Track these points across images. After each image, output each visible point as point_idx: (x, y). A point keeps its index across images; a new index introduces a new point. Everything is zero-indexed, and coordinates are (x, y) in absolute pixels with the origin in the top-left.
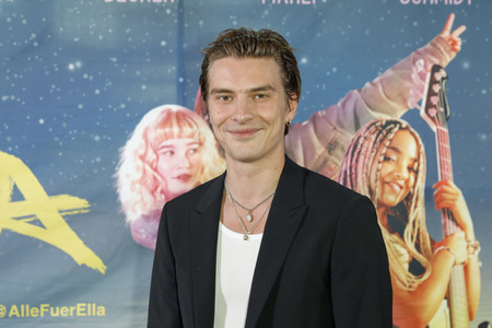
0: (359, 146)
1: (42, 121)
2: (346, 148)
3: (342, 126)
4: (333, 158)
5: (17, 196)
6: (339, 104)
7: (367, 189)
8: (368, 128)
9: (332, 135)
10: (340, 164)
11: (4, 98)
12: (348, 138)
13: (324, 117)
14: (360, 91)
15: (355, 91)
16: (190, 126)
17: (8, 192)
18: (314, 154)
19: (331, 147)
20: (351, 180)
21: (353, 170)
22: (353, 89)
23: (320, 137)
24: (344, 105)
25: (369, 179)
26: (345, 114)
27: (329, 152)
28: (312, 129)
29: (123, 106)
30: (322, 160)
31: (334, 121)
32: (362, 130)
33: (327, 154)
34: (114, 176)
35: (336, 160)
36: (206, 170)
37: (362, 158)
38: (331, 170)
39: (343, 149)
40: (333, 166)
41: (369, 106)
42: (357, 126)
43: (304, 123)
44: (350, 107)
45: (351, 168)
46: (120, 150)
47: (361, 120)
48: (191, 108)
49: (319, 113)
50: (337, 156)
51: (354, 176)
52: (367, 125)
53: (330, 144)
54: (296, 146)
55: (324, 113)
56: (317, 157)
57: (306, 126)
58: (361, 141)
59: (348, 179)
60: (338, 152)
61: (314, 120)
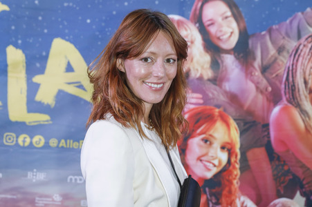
0: (299, 51)
1: (88, 21)
2: (291, 51)
3: (289, 36)
4: (281, 58)
5: (69, 69)
6: (288, 21)
7: (302, 80)
8: (307, 39)
9: (281, 42)
10: (285, 62)
11: (66, 4)
12: (292, 44)
13: (277, 30)
14: (303, 13)
15: (300, 14)
16: (186, 30)
17: (64, 66)
18: (268, 53)
19: (280, 50)
20: (292, 73)
21: (294, 67)
22: (298, 11)
23: (273, 43)
24: (291, 22)
25: (305, 73)
26: (291, 28)
27: (279, 53)
28: (268, 38)
30: (273, 58)
31: (283, 32)
32: (303, 40)
33: (277, 55)
35: (283, 59)
36: (195, 60)
37: (301, 59)
38: (279, 65)
39: (288, 52)
40: (281, 63)
41: (308, 24)
42: (299, 37)
43: (263, 33)
44: (295, 24)
45: (293, 65)
47: (302, 33)
48: (187, 18)
49: (274, 27)
50: (284, 57)
51: (294, 71)
52: (306, 36)
53: (280, 48)
54: (256, 48)
55: (277, 27)
56: (270, 56)
57: (264, 35)
58: (301, 47)
59: (290, 73)
60: (285, 54)
61: (270, 31)
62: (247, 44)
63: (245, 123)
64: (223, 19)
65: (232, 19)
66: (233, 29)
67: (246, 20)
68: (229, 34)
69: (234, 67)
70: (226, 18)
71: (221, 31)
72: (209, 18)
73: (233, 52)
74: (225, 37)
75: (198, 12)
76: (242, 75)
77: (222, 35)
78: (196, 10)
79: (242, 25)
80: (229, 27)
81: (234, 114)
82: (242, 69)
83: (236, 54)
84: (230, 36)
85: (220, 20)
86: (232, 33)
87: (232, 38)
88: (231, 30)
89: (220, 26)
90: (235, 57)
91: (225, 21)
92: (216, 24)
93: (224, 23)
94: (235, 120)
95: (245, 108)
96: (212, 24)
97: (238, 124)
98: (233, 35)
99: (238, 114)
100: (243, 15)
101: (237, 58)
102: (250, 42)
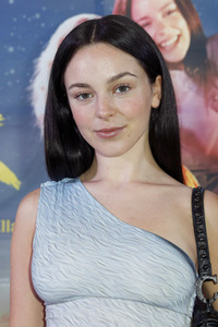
29: (38, 16)
34: (29, 88)
46: (35, 61)
62: (204, 52)
63: (210, 176)
64: (164, 16)
65: (178, 15)
66: (181, 30)
67: (200, 14)
68: (176, 38)
69: (186, 89)
70: (169, 13)
71: (162, 34)
72: (143, 15)
73: (183, 67)
74: (169, 43)
75: (124, 7)
76: (200, 101)
77: (165, 41)
78: (120, 4)
79: (194, 23)
80: (174, 27)
81: (191, 162)
82: (198, 92)
83: (188, 69)
84: (178, 41)
85: (159, 16)
86: (179, 36)
87: (180, 45)
88: (178, 32)
89: (161, 26)
90: (188, 73)
91: (168, 17)
92: (154, 24)
93: (166, 22)
94: (192, 171)
95: (208, 151)
96: (148, 24)
97: (197, 178)
98: (181, 39)
99: (197, 163)
100: (195, 6)
101: (190, 75)
102: (209, 48)
